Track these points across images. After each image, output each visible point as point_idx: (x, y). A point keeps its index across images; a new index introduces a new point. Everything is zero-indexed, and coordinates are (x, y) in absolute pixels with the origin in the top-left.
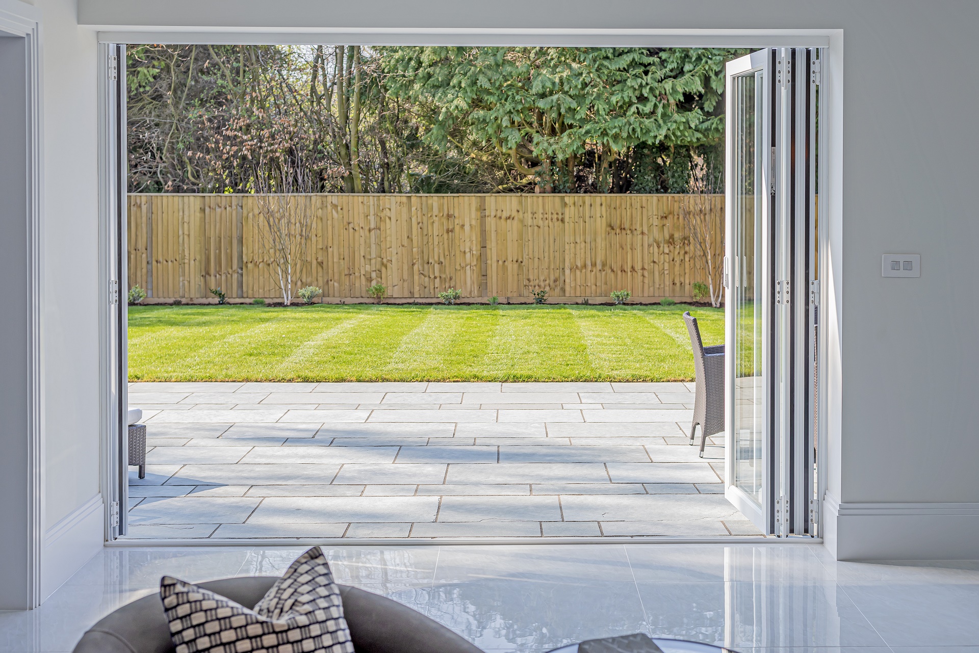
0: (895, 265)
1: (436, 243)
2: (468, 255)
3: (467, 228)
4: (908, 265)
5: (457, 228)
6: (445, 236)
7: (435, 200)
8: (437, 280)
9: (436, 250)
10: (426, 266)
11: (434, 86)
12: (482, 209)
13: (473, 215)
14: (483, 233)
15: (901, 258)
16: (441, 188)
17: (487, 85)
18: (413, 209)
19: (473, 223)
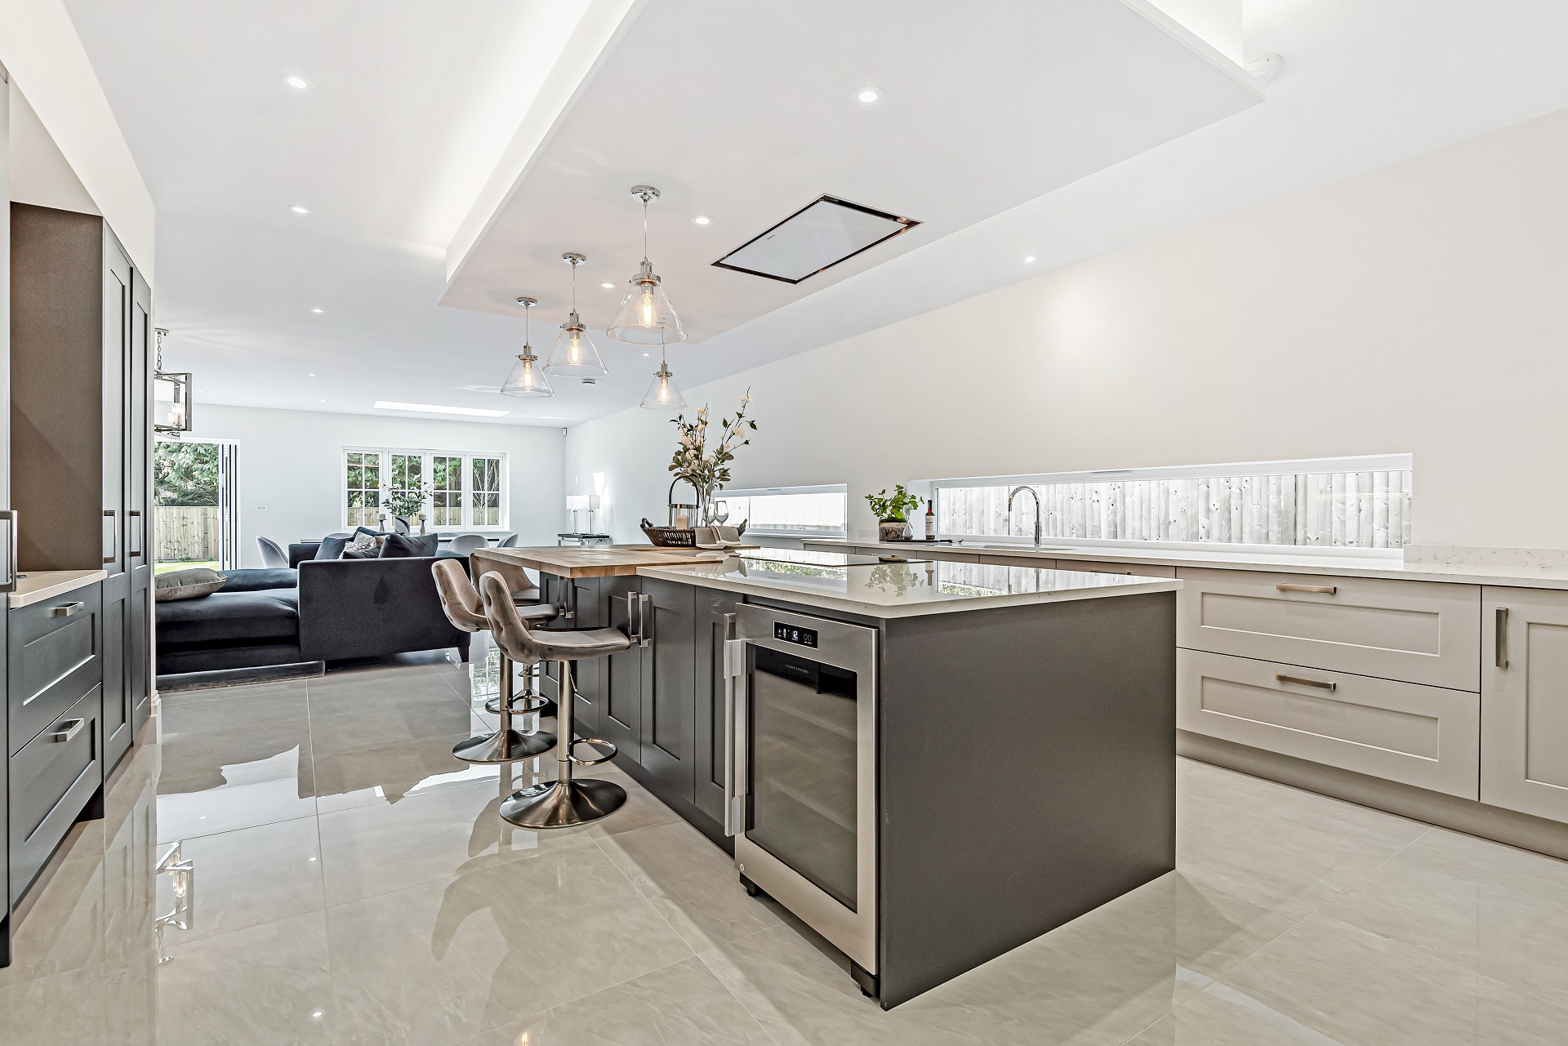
0: (259, 508)
1: (175, 531)
2: (196, 538)
3: (195, 523)
4: (264, 508)
5: (189, 524)
6: (181, 528)
7: (174, 509)
8: (176, 551)
9: (175, 535)
10: (169, 544)
11: (170, 452)
12: (205, 514)
13: (199, 517)
14: (206, 526)
15: (261, 506)
16: (183, 504)
17: (204, 452)
18: (161, 514)
19: (200, 521)
